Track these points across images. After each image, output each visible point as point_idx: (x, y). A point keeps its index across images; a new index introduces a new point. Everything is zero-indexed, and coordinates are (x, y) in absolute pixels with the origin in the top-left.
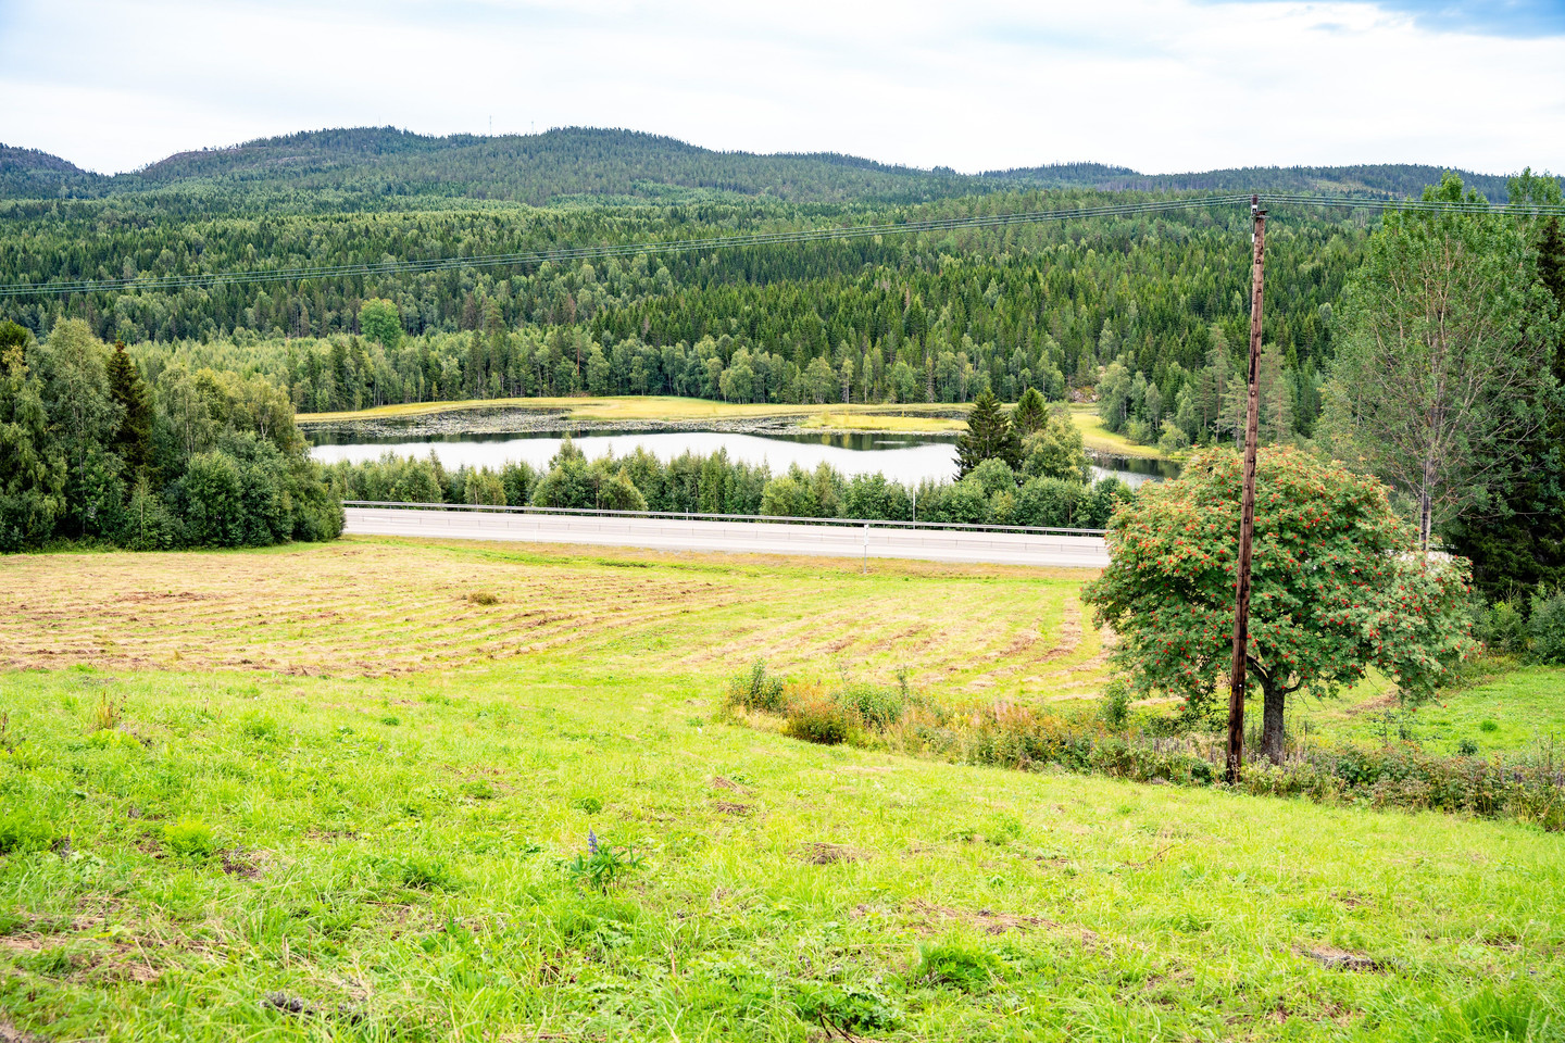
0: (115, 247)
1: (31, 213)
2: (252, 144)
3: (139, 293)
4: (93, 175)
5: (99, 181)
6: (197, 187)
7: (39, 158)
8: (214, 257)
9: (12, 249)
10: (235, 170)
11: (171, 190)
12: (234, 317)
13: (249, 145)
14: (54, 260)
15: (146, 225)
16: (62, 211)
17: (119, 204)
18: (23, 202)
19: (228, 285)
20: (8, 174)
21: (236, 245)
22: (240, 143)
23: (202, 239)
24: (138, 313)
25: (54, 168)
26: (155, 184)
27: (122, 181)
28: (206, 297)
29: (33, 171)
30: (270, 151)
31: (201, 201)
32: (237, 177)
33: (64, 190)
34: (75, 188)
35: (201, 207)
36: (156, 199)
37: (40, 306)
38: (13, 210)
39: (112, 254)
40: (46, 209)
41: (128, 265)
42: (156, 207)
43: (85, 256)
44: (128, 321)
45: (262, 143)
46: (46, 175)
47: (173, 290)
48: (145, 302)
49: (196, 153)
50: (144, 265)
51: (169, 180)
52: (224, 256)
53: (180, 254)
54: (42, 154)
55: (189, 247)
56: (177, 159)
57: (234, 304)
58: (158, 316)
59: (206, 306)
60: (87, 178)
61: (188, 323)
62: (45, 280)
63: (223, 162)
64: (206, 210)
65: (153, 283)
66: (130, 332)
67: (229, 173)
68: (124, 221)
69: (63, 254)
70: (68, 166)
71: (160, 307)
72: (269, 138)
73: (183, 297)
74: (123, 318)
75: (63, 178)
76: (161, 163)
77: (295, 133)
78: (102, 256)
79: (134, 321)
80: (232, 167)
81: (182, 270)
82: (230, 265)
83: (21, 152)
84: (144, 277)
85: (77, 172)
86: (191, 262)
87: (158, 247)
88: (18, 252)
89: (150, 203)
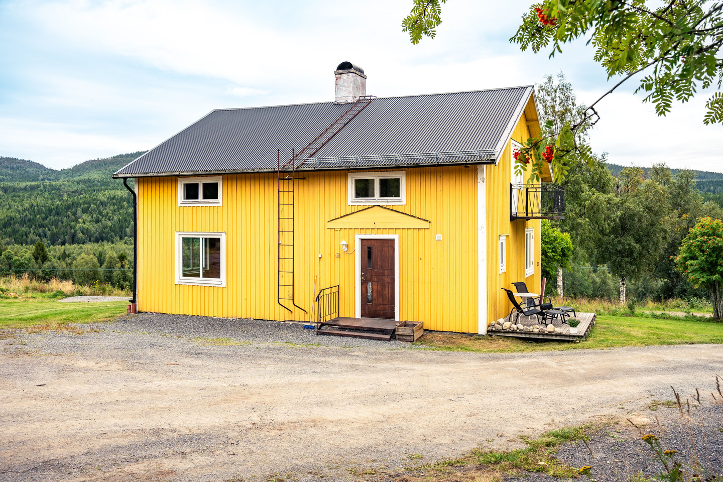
0: (73, 204)
1: (33, 188)
2: (117, 157)
3: (84, 223)
4: (51, 170)
5: (55, 172)
6: (96, 175)
7: (30, 163)
8: (112, 208)
9: (33, 205)
10: (110, 167)
11: (85, 176)
12: (121, 232)
13: (116, 157)
14: (49, 210)
15: (81, 194)
16: (45, 187)
17: (66, 183)
18: (29, 183)
19: (119, 219)
20: (18, 171)
21: (120, 203)
22: (112, 156)
23: (106, 200)
24: (85, 231)
25: (36, 168)
26: (78, 174)
27: (64, 172)
28: (110, 224)
29: (28, 169)
30: (125, 159)
31: (98, 181)
32: (111, 170)
33: (41, 177)
34: (45, 176)
35: (99, 184)
36: (80, 181)
37: (47, 228)
38: (25, 187)
39: (72, 207)
40: (38, 186)
41: (79, 211)
42: (81, 184)
43: (62, 208)
44: (81, 234)
45: (121, 156)
46: (33, 170)
47: (97, 221)
48: (87, 227)
49: (94, 160)
50: (85, 211)
51: (84, 172)
52: (116, 207)
53: (98, 207)
54: (32, 162)
55: (102, 203)
56: (87, 163)
57: (121, 227)
58: (92, 232)
59: (111, 228)
60: (50, 172)
61: (104, 235)
62: (46, 218)
63: (106, 164)
64: (101, 185)
65: (89, 219)
66: (82, 238)
67: (108, 169)
68: (72, 192)
69: (52, 207)
70: (42, 166)
71: (93, 229)
72: (124, 154)
73: (102, 224)
74: (79, 233)
75: (40, 171)
76: (80, 165)
77: (135, 152)
78: (68, 207)
79: (83, 234)
80: (109, 166)
81: (100, 213)
82: (118, 211)
83: (23, 161)
84: (85, 216)
85: (46, 169)
86: (103, 210)
87: (89, 204)
88: (35, 207)
89: (79, 182)
